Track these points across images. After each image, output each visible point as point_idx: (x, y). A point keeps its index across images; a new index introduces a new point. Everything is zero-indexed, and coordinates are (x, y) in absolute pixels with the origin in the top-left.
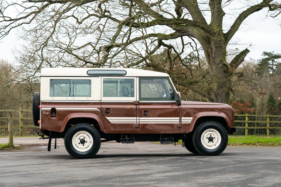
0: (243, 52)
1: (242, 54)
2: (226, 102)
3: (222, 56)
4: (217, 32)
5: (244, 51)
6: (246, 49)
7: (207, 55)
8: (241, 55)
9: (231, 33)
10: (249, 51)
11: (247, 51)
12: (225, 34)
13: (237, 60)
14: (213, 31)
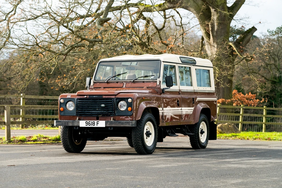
0: (249, 31)
1: (248, 33)
2: (229, 91)
3: (226, 35)
4: (221, 5)
5: (250, 29)
6: (252, 27)
7: (205, 32)
8: (247, 35)
9: (237, 7)
10: (256, 30)
11: (254, 29)
12: (230, 7)
13: (243, 41)
14: (216, 3)
